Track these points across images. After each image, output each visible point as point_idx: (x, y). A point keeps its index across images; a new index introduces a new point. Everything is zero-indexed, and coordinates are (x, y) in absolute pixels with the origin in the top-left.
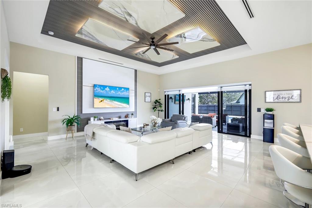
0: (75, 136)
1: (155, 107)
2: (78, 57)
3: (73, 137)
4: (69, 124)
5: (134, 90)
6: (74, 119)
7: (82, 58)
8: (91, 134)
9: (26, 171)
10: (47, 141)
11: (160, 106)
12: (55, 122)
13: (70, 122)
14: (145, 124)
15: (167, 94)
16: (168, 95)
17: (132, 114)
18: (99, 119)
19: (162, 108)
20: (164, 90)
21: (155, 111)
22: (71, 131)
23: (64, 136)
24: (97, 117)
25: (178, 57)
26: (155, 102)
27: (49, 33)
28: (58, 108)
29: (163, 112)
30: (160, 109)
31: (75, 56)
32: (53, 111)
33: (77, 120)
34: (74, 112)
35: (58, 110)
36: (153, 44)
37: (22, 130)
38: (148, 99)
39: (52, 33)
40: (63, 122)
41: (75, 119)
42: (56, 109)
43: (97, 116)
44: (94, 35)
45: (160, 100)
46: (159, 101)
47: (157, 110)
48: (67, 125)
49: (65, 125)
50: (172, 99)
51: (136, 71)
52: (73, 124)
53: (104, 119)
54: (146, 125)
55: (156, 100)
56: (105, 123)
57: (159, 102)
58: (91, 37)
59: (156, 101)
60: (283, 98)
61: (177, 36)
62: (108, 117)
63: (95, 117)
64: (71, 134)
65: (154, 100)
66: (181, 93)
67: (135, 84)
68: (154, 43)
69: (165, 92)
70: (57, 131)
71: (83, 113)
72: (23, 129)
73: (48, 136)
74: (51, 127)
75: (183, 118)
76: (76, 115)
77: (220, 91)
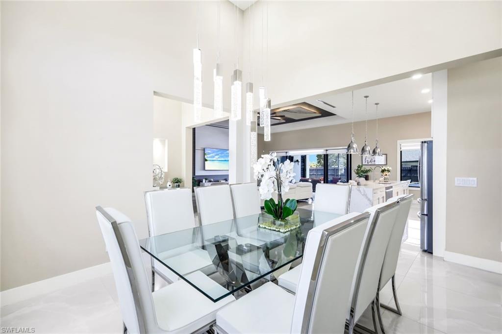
18: (210, 181)
20: (270, 152)
25: (285, 121)
43: (208, 178)
53: (214, 181)
62: (218, 179)
63: (206, 179)
66: (288, 155)
71: (196, 175)
77: (325, 153)
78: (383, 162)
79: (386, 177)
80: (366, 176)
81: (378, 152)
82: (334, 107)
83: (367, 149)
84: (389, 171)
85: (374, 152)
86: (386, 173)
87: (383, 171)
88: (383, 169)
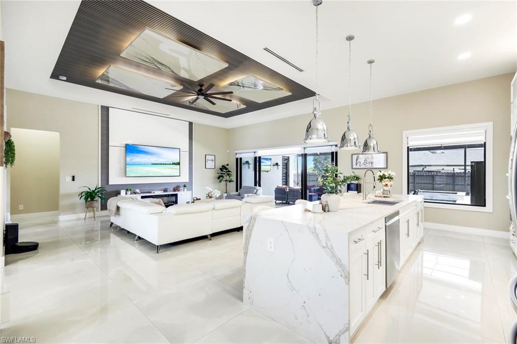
0: (98, 215)
1: (222, 176)
2: (102, 106)
3: (94, 217)
4: (89, 199)
5: (188, 151)
6: (96, 191)
7: (108, 108)
8: (114, 209)
9: (32, 247)
10: (57, 221)
11: (228, 174)
12: (69, 196)
13: (90, 196)
14: (195, 199)
15: (238, 156)
16: (241, 159)
17: (185, 186)
18: (134, 192)
19: (231, 178)
20: (236, 152)
21: (220, 182)
22: (92, 208)
23: (82, 215)
24: (130, 190)
25: (245, 106)
26: (220, 169)
27: (60, 78)
28: (73, 177)
29: (232, 182)
30: (228, 178)
31: (99, 105)
32: (67, 180)
33: (101, 194)
34: (97, 183)
35: (73, 180)
36: (200, 93)
37: (21, 207)
38: (210, 164)
39: (65, 78)
40: (80, 196)
41: (98, 192)
42: (71, 178)
43: (130, 188)
44: (121, 82)
45: (228, 165)
46: (227, 167)
47: (224, 180)
48: (86, 199)
49: (83, 200)
50: (249, 164)
51: (191, 124)
52: (95, 199)
53: (142, 193)
54: (197, 199)
55: (223, 166)
56: (143, 197)
57: (226, 169)
58: (117, 83)
59: (224, 168)
60: (369, 163)
61: (231, 84)
62: (147, 189)
63: (127, 190)
64: (93, 213)
65: (219, 165)
66: (258, 155)
67: (189, 143)
68: (202, 92)
69: (236, 154)
70: (72, 209)
71: (110, 184)
72: (24, 206)
73: (59, 215)
74: (62, 203)
75: (253, 191)
76: (100, 186)
77: (303, 153)
78: (382, 165)
79: (386, 188)
80: (357, 185)
81: (372, 145)
82: (301, 70)
83: (352, 138)
84: (390, 178)
85: (366, 146)
86: (386, 181)
87: (382, 178)
88: (381, 174)
